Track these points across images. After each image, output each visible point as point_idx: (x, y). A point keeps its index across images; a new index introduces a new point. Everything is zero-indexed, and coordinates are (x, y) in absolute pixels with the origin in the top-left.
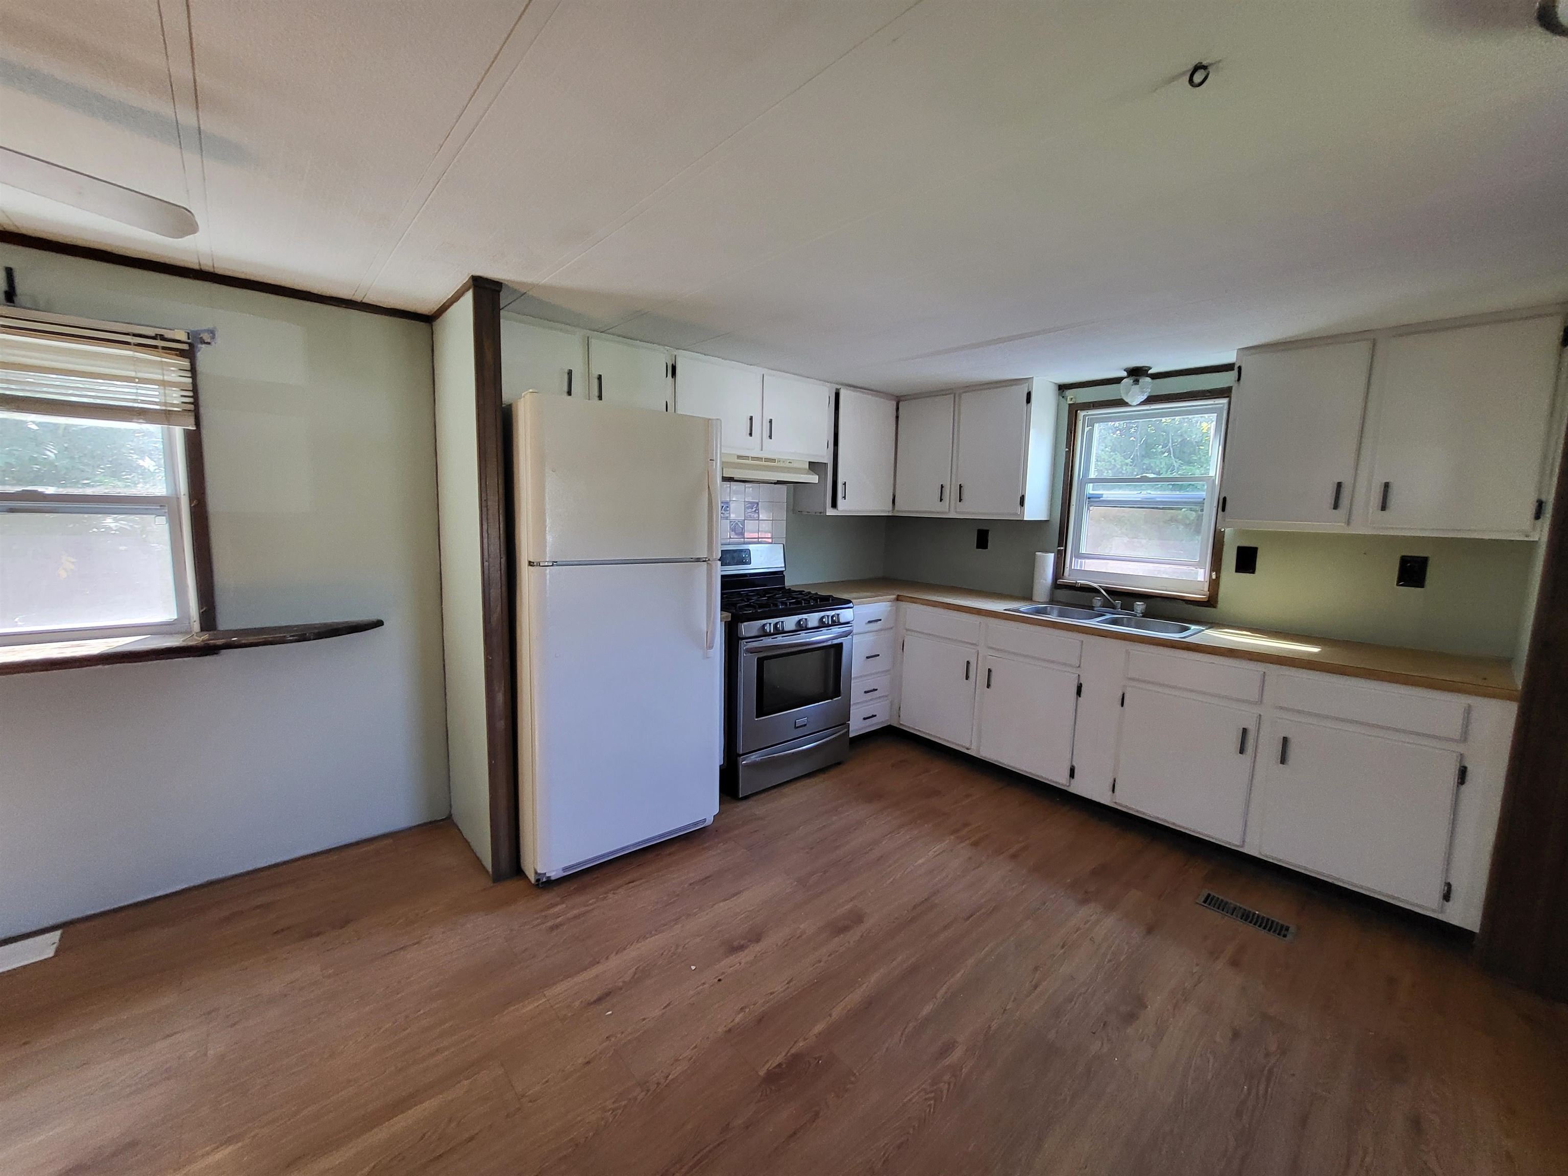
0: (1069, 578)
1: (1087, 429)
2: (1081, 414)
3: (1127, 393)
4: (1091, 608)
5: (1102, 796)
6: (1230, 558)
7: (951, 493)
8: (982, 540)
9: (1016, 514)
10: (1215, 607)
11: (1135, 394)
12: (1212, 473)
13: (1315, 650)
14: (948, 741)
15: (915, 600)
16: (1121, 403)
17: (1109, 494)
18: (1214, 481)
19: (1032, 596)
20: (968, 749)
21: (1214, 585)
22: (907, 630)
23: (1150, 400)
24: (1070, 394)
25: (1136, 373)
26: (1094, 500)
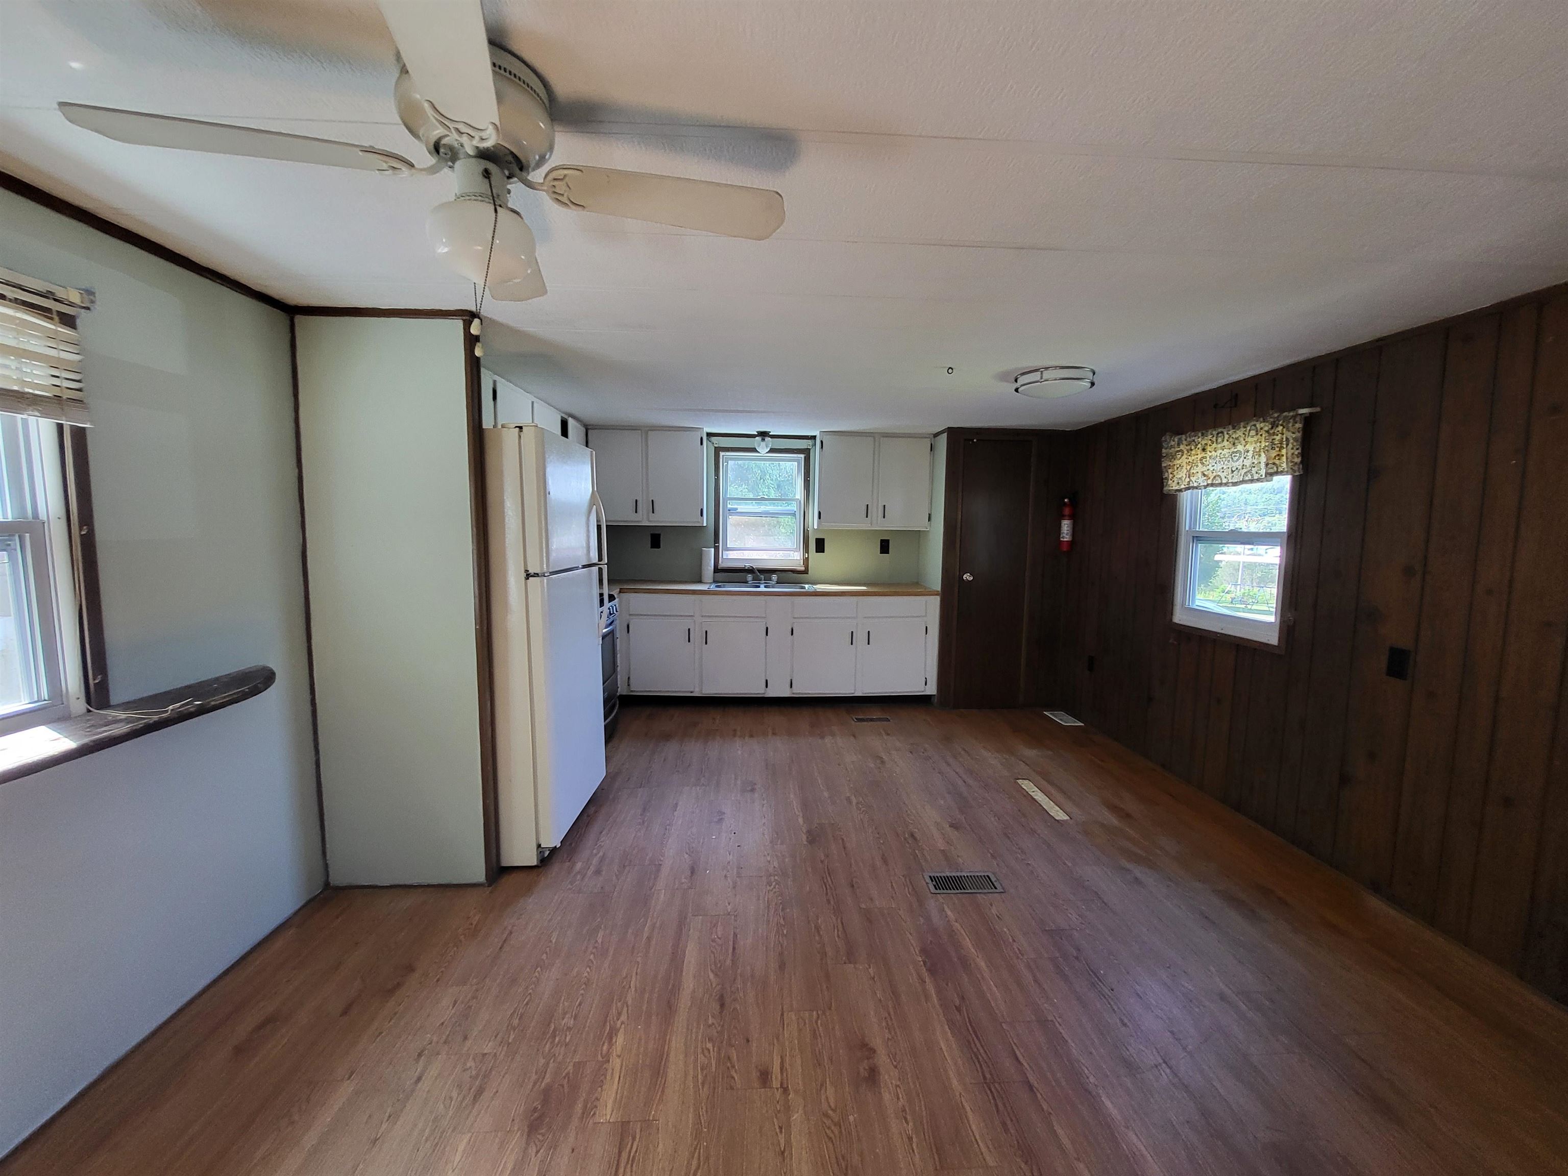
0: (722, 565)
1: (725, 464)
2: (722, 454)
3: (759, 446)
4: (746, 582)
5: (785, 693)
6: (812, 545)
7: (643, 507)
8: (656, 541)
9: (698, 522)
10: (807, 574)
11: (763, 448)
12: (798, 497)
13: (865, 588)
14: (676, 692)
15: (636, 590)
16: (754, 450)
17: (742, 508)
18: (800, 502)
19: (701, 577)
20: (692, 692)
21: (806, 561)
22: (630, 615)
23: (772, 451)
24: (713, 439)
25: (763, 435)
26: (733, 512)
